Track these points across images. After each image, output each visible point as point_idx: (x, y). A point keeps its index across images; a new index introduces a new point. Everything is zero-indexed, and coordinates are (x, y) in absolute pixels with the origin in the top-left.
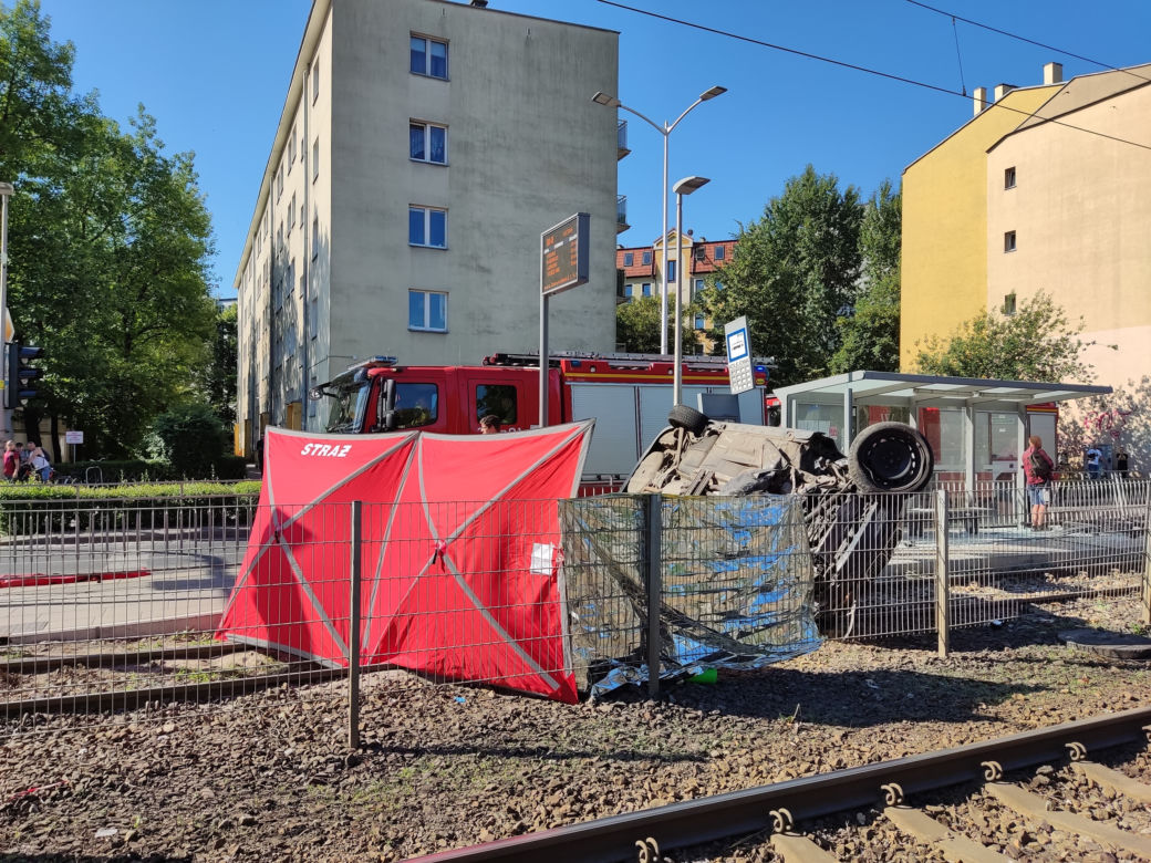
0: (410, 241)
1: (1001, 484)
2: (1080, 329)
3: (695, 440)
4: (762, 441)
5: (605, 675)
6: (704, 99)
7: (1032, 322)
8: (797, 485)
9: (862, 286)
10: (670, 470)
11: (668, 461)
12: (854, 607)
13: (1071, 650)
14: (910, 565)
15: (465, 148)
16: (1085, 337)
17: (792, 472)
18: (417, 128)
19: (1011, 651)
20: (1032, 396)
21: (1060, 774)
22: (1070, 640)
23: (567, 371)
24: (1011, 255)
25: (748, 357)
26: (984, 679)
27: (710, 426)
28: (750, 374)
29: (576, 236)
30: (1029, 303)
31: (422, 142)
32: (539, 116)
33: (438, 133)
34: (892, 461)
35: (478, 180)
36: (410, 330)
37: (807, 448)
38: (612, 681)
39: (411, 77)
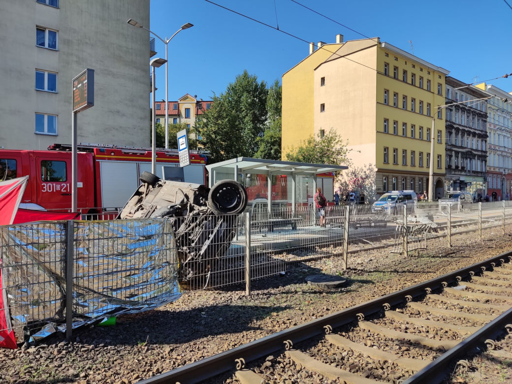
0: (36, 87)
1: (305, 208)
2: (347, 144)
3: (152, 189)
4: (177, 189)
5: (40, 329)
6: (183, 28)
8: (190, 212)
9: (268, 124)
10: (139, 205)
11: (140, 200)
12: (209, 272)
13: (309, 286)
14: (258, 246)
15: (68, 42)
16: (349, 148)
17: (189, 205)
18: (40, 30)
19: (282, 288)
20: (316, 170)
21: (279, 359)
22: (309, 280)
23: (97, 154)
24: (323, 113)
25: (187, 149)
26: (263, 305)
27: (160, 182)
28: (188, 157)
29: (86, 81)
31: (43, 38)
32: (108, 31)
33: (53, 34)
34: (228, 199)
35: (75, 59)
36: (37, 134)
37: (197, 193)
38: (47, 331)
39: (37, 4)
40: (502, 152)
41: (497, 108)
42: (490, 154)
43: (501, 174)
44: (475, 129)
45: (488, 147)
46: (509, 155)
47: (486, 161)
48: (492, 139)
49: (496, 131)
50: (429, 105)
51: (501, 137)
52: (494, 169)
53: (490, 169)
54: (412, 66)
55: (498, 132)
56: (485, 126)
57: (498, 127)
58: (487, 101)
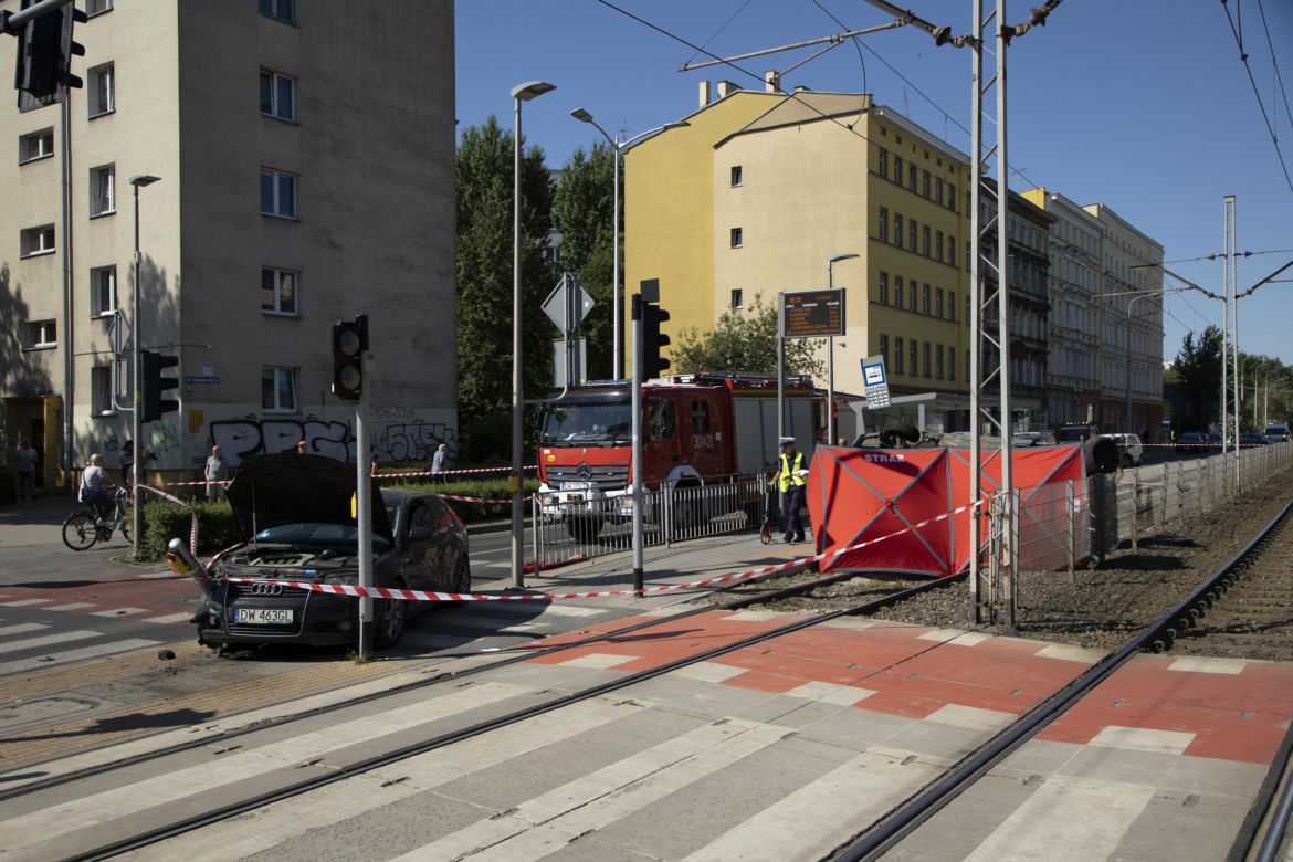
0: (261, 208)
15: (315, 105)
18: (266, 76)
24: (738, 251)
28: (886, 396)
31: (270, 94)
33: (286, 85)
36: (264, 315)
39: (260, 16)
40: (1074, 341)
41: (1064, 245)
42: (1053, 346)
43: (1070, 390)
44: (1028, 293)
45: (1049, 332)
46: (1084, 348)
47: (1045, 364)
48: (1057, 316)
49: (1062, 295)
50: (952, 239)
51: (1073, 310)
52: (1059, 381)
53: (1052, 380)
54: (923, 155)
55: (1068, 299)
56: (1043, 285)
57: (1066, 286)
58: (1048, 229)
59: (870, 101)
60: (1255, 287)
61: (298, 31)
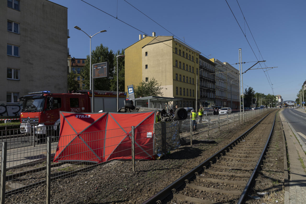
0: (7, 54)
2: (161, 85)
6: (101, 32)
7: (152, 83)
15: (25, 30)
16: (161, 87)
18: (10, 22)
23: (89, 95)
24: (147, 70)
25: (133, 93)
27: (136, 108)
28: (134, 96)
30: (152, 80)
31: (11, 26)
32: (47, 25)
33: (16, 25)
35: (29, 39)
36: (8, 79)
39: (8, 8)
40: (221, 89)
41: (219, 70)
42: (216, 90)
43: (220, 99)
44: (211, 79)
45: (216, 87)
46: (223, 90)
47: (215, 93)
48: (217, 84)
49: (218, 80)
50: (193, 67)
51: (221, 83)
52: (218, 97)
53: (217, 97)
54: (186, 50)
55: (220, 81)
56: (214, 78)
57: (219, 78)
58: (215, 66)
59: (173, 38)
60: (246, 71)
61: (20, 12)
